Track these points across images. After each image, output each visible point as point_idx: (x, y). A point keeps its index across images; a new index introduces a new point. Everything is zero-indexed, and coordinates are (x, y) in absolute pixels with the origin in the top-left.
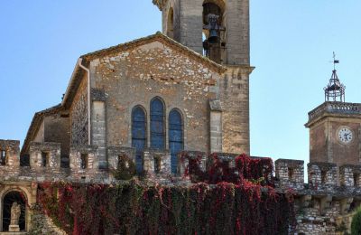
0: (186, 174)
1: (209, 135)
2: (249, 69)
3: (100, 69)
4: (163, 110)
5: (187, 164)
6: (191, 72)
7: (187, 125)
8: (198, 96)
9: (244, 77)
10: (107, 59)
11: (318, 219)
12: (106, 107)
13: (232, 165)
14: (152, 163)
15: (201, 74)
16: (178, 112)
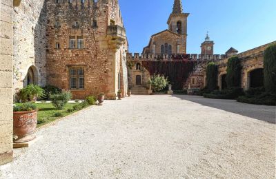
0: (171, 58)
3: (155, 38)
4: (167, 45)
5: (172, 56)
6: (173, 37)
7: (172, 48)
8: (175, 42)
9: (185, 37)
11: (200, 66)
12: (156, 46)
13: (181, 56)
14: (164, 56)
15: (176, 37)
16: (170, 46)
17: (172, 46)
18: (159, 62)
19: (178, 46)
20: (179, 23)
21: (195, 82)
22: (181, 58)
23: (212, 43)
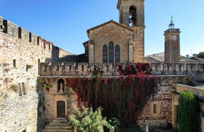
0: (118, 71)
1: (129, 53)
2: (144, 27)
3: (93, 34)
4: (113, 45)
5: (118, 67)
6: (123, 32)
7: (121, 50)
8: (125, 40)
9: (142, 29)
10: (95, 30)
11: (166, 84)
12: (94, 46)
13: (135, 67)
14: (106, 68)
15: (126, 32)
16: (118, 46)
17: (121, 46)
18: (94, 80)
19: (131, 47)
20: (133, 9)
21: (158, 110)
22: (134, 72)
23: (178, 31)
